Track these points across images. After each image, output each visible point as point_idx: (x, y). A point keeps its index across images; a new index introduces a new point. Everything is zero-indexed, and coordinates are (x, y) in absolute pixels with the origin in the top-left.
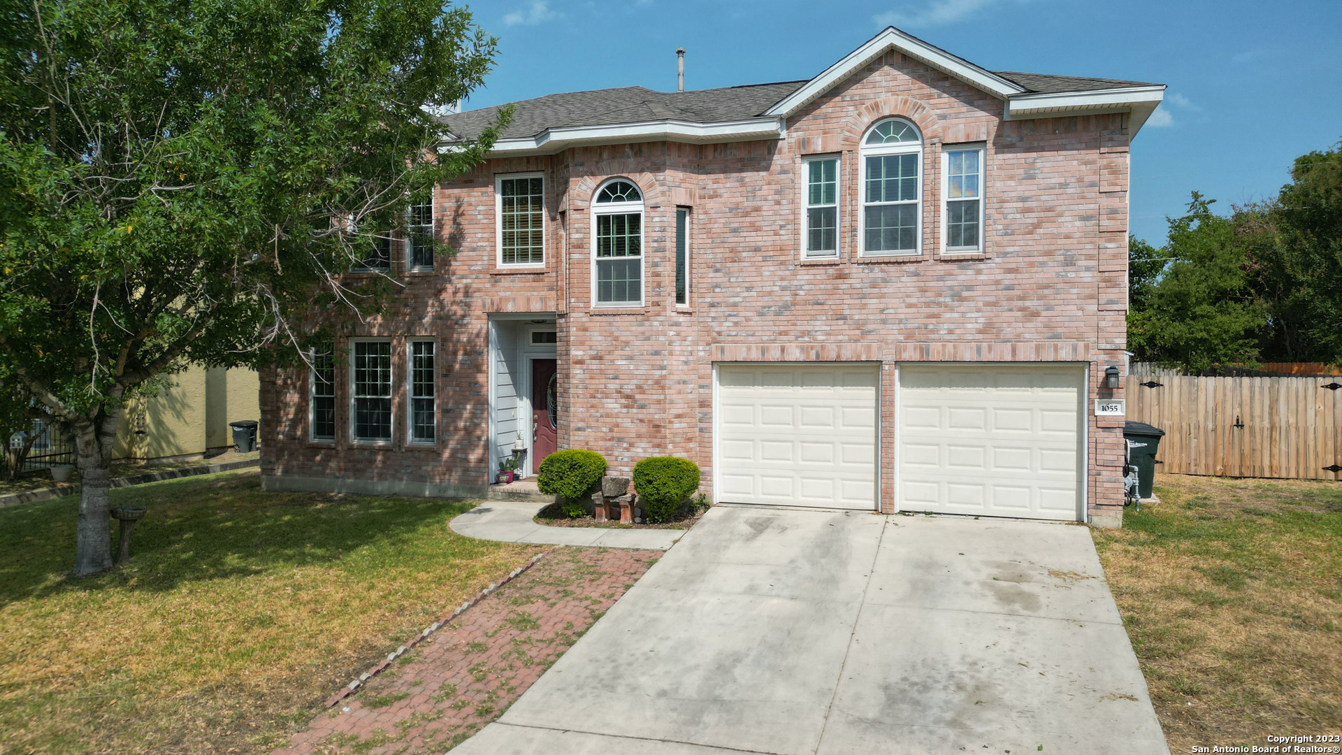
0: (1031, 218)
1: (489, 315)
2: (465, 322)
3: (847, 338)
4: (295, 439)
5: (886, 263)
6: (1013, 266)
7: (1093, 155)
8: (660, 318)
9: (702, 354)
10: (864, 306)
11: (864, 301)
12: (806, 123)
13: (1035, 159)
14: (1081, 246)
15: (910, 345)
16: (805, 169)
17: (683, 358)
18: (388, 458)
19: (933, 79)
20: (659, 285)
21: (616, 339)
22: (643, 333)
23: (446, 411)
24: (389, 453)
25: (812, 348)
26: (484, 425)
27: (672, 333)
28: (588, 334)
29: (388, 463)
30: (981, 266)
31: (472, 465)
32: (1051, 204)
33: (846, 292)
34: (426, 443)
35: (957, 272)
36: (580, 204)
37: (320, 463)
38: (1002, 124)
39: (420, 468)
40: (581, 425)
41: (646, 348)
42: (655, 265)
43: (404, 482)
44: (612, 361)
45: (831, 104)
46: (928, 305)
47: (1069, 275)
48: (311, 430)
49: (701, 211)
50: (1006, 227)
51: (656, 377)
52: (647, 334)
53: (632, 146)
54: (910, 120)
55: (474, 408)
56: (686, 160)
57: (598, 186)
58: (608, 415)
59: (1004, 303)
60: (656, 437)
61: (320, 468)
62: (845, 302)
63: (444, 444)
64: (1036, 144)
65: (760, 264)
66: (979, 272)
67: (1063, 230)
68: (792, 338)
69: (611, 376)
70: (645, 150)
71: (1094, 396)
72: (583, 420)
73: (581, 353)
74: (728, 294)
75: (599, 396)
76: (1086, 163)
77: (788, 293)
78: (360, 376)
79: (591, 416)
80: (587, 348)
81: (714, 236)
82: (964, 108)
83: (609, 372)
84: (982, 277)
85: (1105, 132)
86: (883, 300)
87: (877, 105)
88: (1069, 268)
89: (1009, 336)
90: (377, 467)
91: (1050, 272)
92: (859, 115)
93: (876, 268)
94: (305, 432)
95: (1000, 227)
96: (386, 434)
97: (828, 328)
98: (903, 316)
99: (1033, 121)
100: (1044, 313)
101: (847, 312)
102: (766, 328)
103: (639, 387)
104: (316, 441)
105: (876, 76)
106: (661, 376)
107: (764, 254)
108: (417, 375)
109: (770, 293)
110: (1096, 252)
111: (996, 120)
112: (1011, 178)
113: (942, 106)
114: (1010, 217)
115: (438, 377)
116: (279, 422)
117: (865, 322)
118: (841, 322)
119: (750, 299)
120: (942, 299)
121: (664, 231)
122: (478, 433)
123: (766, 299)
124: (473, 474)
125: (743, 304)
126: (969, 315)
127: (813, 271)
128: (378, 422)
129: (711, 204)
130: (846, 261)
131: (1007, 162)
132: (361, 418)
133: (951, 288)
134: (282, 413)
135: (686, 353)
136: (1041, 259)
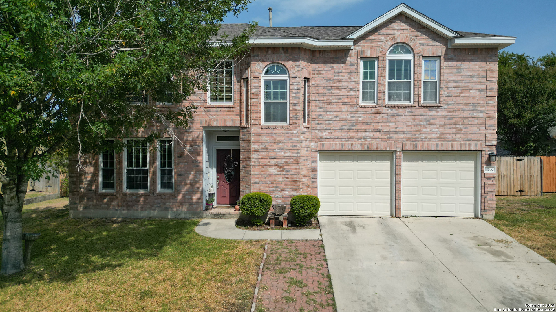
0: (459, 90)
1: (204, 127)
2: (191, 130)
3: (381, 140)
4: (91, 190)
5: (398, 107)
6: (452, 110)
7: (484, 64)
8: (297, 130)
9: (313, 147)
10: (388, 126)
11: (388, 124)
12: (363, 43)
13: (461, 65)
14: (479, 102)
15: (409, 143)
16: (361, 64)
17: (306, 149)
18: (147, 199)
19: (418, 28)
20: (296, 114)
21: (275, 139)
22: (288, 137)
23: (179, 175)
24: (148, 197)
25: (365, 144)
26: (201, 182)
27: (302, 137)
28: (260, 137)
29: (147, 201)
30: (439, 109)
31: (194, 201)
32: (467, 84)
33: (380, 119)
34: (167, 191)
35: (428, 112)
36: (257, 75)
37: (106, 203)
38: (447, 49)
39: (165, 204)
40: (257, 180)
41: (290, 144)
42: (295, 105)
43: (156, 211)
44: (273, 150)
45: (374, 35)
46: (416, 126)
47: (474, 114)
48: (100, 186)
49: (313, 81)
50: (449, 93)
51: (295, 158)
52: (291, 137)
53: (283, 48)
54: (409, 45)
55: (196, 173)
56: (307, 57)
57: (266, 67)
58: (270, 176)
59: (448, 126)
60: (294, 186)
61: (106, 205)
62: (380, 124)
63: (179, 191)
64: (461, 58)
65: (341, 106)
66: (437, 112)
67: (472, 95)
68: (356, 140)
69: (272, 157)
70: (290, 51)
71: (484, 165)
72: (258, 178)
73: (257, 146)
74: (325, 119)
75: (266, 166)
76: (481, 68)
77: (354, 119)
78: (130, 157)
79: (262, 176)
80: (260, 144)
81: (319, 92)
82: (431, 41)
83: (271, 155)
84: (439, 114)
85: (489, 55)
86: (396, 123)
87: (394, 37)
88: (474, 111)
89: (450, 140)
90: (140, 204)
91: (466, 113)
92: (387, 41)
93: (394, 109)
94: (97, 186)
95: (446, 93)
96: (145, 187)
97: (372, 135)
98: (405, 130)
99: (460, 48)
100: (464, 130)
101: (381, 128)
102: (343, 135)
103: (286, 162)
104: (104, 191)
105: (394, 25)
106: (297, 157)
107: (343, 101)
108: (163, 157)
109: (346, 119)
110: (485, 105)
111: (445, 47)
112: (451, 72)
113: (423, 40)
114: (450, 89)
115: (175, 158)
116: (81, 182)
117: (389, 133)
118: (378, 133)
119: (336, 122)
120: (422, 123)
121: (299, 89)
122: (198, 185)
123: (344, 122)
124: (195, 206)
125: (333, 124)
126: (433, 130)
127: (365, 110)
128: (140, 181)
129: (317, 78)
130: (380, 105)
131: (449, 66)
132: (129, 179)
133: (426, 118)
134: (83, 177)
135: (307, 146)
136: (462, 107)
